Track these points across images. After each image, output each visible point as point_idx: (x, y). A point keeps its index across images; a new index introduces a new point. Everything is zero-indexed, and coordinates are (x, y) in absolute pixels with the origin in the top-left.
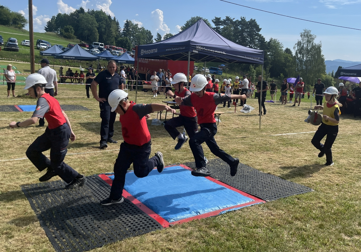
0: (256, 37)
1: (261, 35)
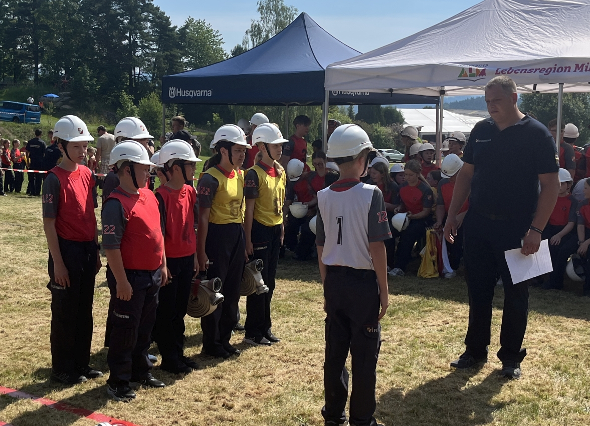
0: (145, 14)
1: (158, 9)
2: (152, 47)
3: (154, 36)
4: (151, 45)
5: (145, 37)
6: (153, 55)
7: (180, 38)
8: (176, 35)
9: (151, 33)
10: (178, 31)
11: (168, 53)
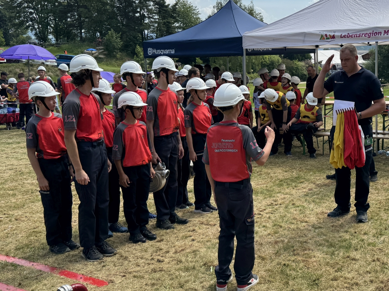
2: (155, 18)
3: (156, 10)
4: (154, 16)
5: (150, 11)
6: (156, 22)
7: (172, 12)
8: (169, 10)
9: (154, 9)
10: (171, 7)
11: (165, 21)
